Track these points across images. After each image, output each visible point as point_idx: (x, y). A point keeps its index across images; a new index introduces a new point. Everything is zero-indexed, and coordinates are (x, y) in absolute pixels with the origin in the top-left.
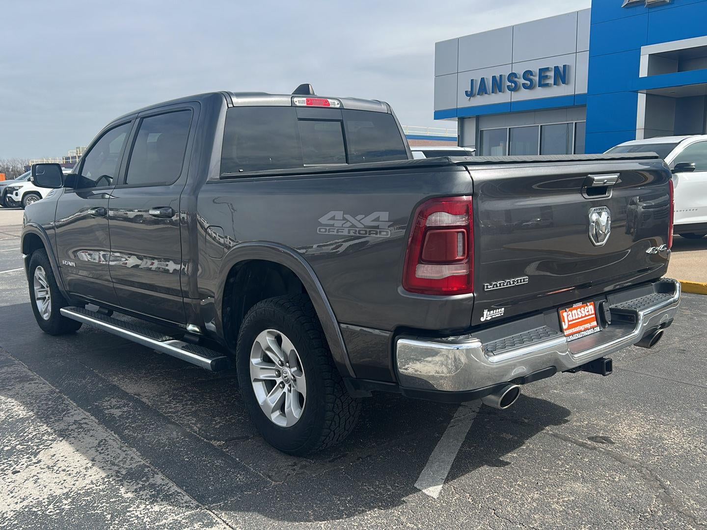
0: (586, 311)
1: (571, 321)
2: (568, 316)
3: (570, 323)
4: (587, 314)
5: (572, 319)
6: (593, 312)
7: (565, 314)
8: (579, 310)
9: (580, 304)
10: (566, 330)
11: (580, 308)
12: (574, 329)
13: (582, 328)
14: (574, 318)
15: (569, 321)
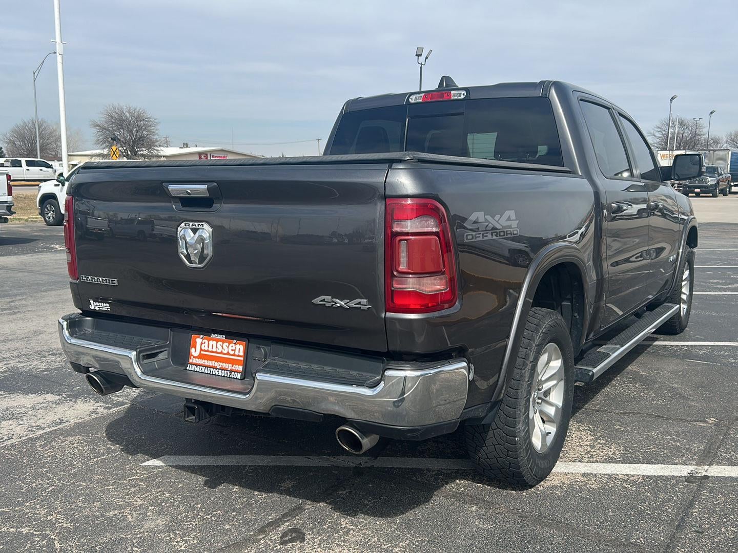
0: (230, 348)
1: (205, 351)
2: (202, 344)
3: (202, 352)
4: (232, 353)
5: (206, 348)
6: (241, 353)
7: (199, 341)
8: (220, 343)
9: (223, 337)
10: (195, 357)
11: (221, 341)
12: (206, 361)
13: (218, 365)
14: (210, 349)
15: (201, 350)
